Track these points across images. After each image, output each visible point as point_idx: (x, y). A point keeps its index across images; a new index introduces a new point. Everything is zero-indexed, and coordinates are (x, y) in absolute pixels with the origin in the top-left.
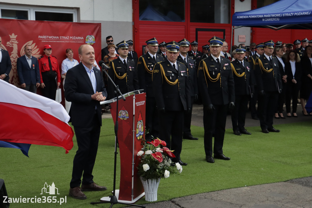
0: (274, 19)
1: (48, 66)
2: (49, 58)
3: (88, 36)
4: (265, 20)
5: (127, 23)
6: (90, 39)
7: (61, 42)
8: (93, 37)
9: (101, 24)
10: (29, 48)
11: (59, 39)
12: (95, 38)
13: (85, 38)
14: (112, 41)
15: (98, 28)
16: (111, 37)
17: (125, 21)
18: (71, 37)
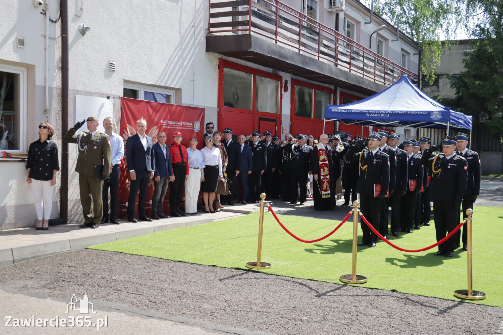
0: (382, 115)
1: (179, 156)
2: (179, 146)
3: (196, 122)
4: (370, 115)
5: (214, 107)
6: (197, 125)
7: (176, 128)
8: (199, 123)
9: (204, 108)
10: (162, 135)
11: (174, 125)
12: (201, 123)
13: (193, 124)
14: (213, 128)
15: (203, 113)
16: (212, 123)
17: (213, 106)
18: (184, 123)
